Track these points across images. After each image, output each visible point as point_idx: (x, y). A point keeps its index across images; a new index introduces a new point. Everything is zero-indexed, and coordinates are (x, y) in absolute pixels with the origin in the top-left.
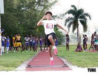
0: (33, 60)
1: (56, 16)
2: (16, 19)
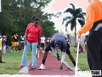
1: (52, 15)
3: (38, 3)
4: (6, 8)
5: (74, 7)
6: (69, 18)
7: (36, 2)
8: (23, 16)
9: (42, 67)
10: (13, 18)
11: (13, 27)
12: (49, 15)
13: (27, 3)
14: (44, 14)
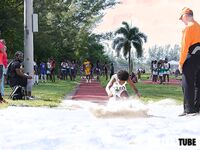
1: (101, 36)
5: (128, 26)
12: (97, 36)
14: (90, 35)
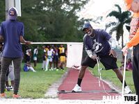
0: (63, 82)
1: (91, 20)
2: (36, 23)
3: (72, 5)
4: (28, 12)
5: (120, 9)
6: (113, 23)
7: (68, 4)
8: (51, 23)
9: (77, 88)
10: (38, 25)
11: (38, 37)
12: (87, 20)
13: (56, 5)
14: (79, 19)
